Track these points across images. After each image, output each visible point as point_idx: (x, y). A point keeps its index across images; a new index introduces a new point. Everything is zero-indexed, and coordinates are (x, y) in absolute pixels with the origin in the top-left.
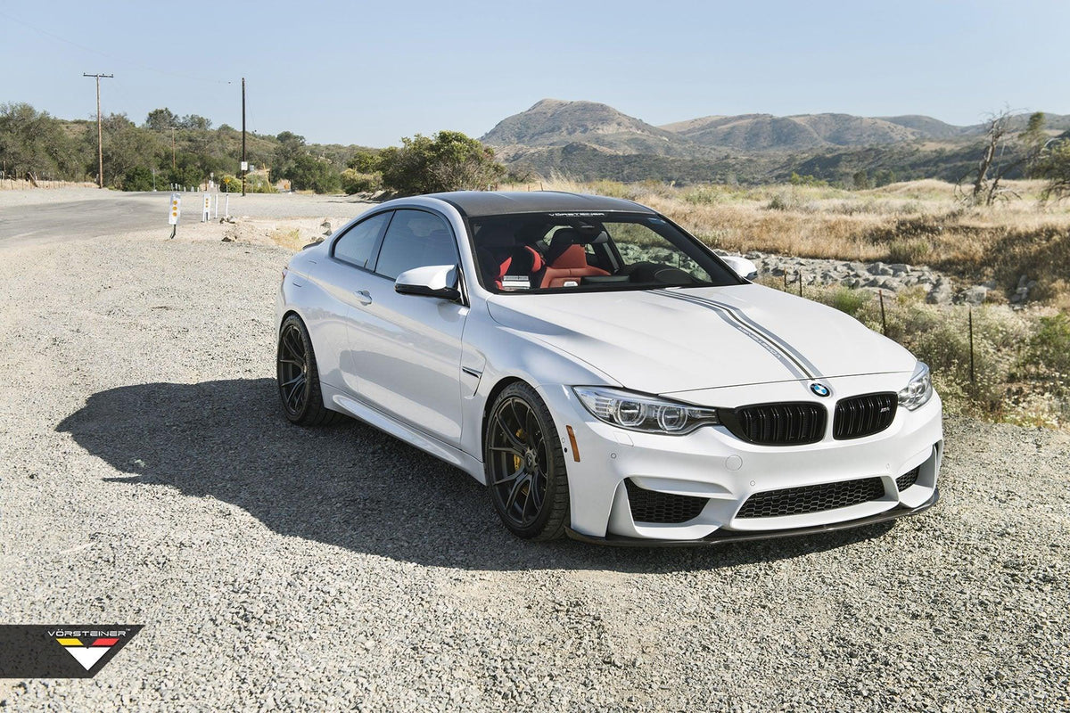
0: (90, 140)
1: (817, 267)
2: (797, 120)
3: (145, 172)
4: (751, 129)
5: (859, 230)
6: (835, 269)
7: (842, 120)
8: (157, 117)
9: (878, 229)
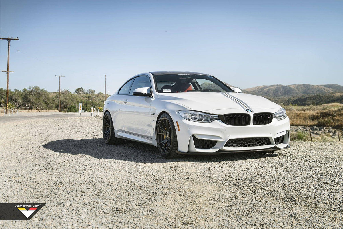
0: (57, 97)
1: (293, 128)
2: (291, 86)
3: (74, 107)
4: (275, 90)
5: (307, 116)
6: (299, 129)
7: (307, 86)
8: (79, 91)
9: (314, 115)
